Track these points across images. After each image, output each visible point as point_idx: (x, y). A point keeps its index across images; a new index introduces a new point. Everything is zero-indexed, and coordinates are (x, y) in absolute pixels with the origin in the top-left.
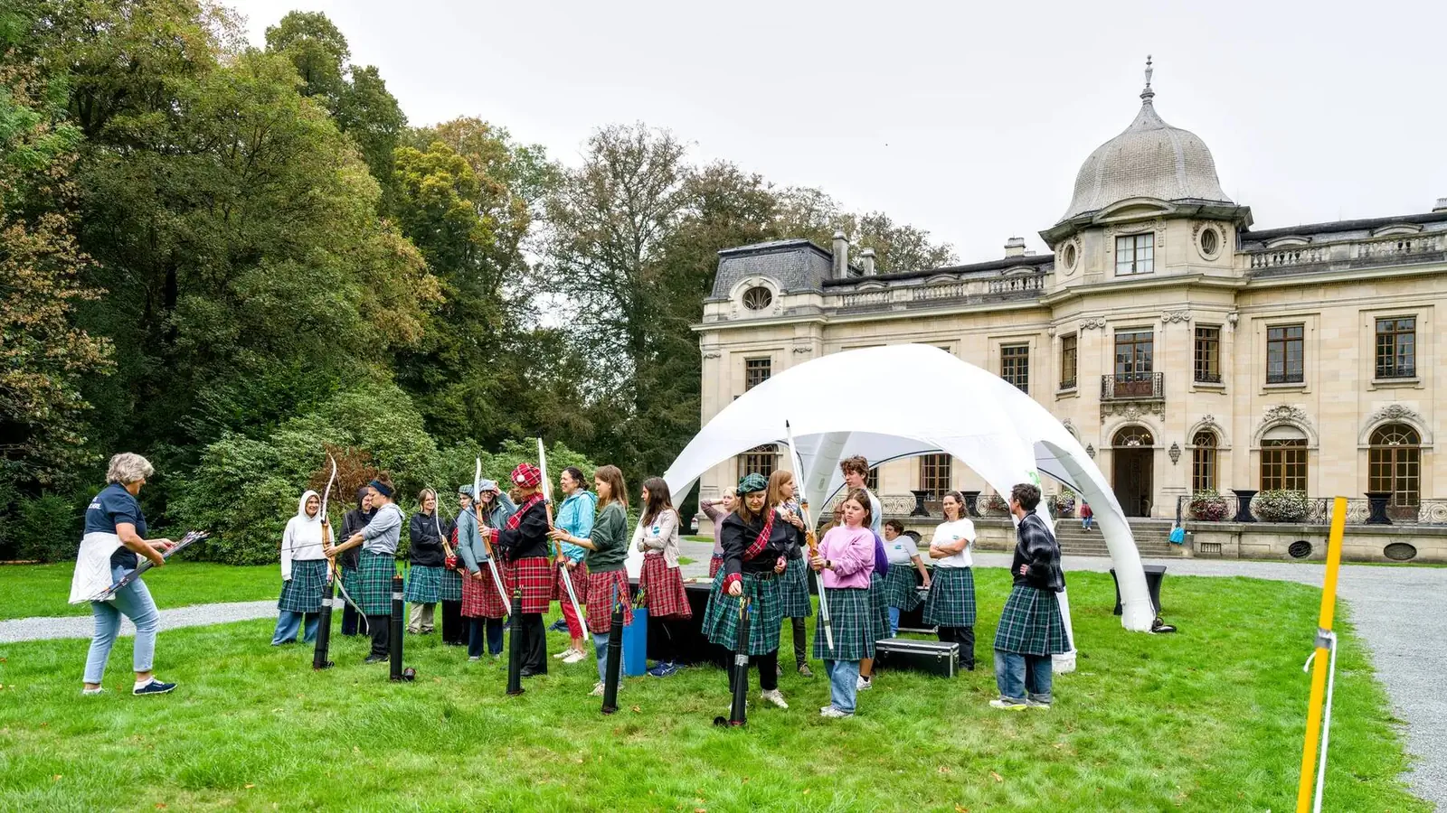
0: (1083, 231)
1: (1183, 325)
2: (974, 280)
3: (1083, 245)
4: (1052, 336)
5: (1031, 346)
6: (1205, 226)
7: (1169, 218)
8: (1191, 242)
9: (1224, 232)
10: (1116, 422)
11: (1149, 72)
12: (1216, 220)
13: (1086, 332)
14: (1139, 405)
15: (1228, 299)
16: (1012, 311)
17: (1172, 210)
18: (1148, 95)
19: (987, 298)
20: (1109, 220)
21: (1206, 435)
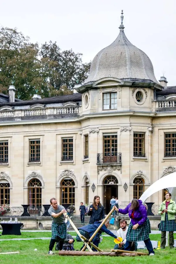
0: (90, 90)
1: (128, 132)
2: (50, 108)
3: (90, 96)
4: (81, 134)
5: (74, 139)
6: (137, 90)
7: (122, 86)
8: (131, 97)
9: (146, 93)
10: (104, 173)
11: (122, 17)
12: (143, 87)
13: (92, 134)
14: (112, 166)
15: (149, 121)
16: (66, 123)
17: (122, 83)
18: (122, 28)
19: (55, 116)
20: (99, 86)
21: (140, 179)
